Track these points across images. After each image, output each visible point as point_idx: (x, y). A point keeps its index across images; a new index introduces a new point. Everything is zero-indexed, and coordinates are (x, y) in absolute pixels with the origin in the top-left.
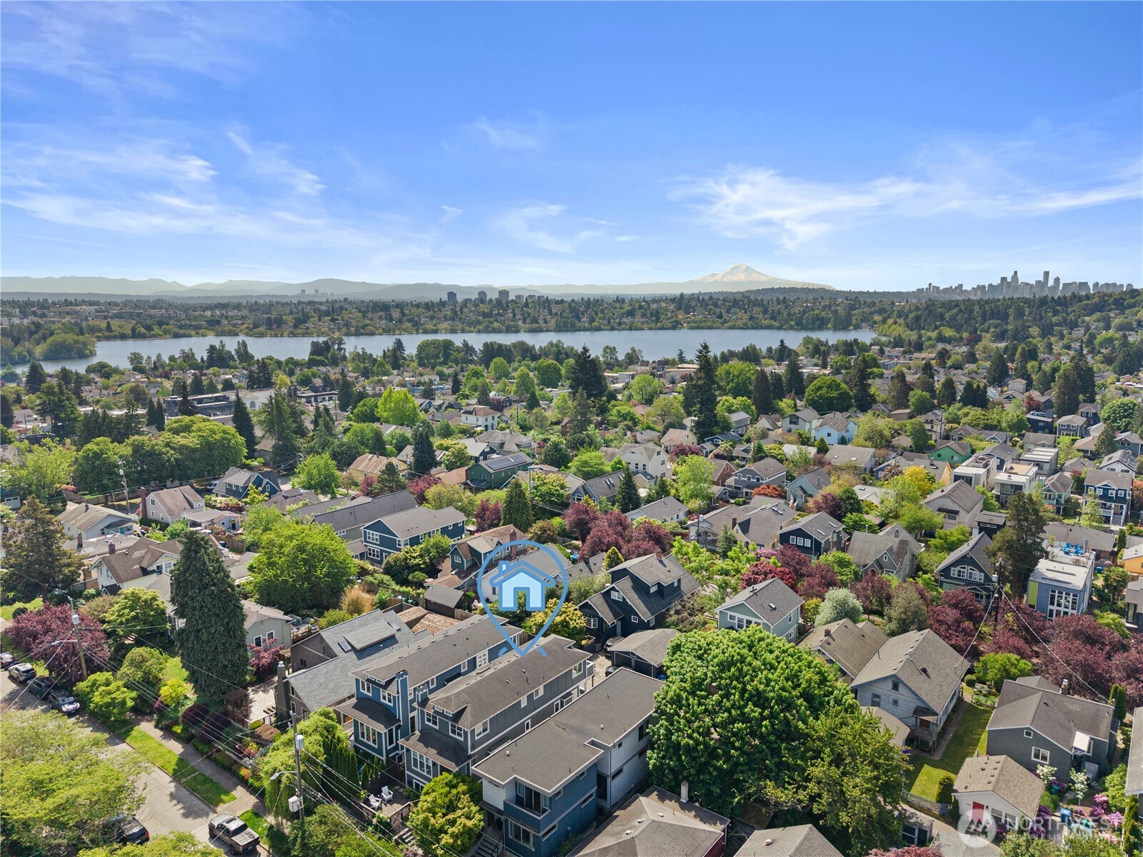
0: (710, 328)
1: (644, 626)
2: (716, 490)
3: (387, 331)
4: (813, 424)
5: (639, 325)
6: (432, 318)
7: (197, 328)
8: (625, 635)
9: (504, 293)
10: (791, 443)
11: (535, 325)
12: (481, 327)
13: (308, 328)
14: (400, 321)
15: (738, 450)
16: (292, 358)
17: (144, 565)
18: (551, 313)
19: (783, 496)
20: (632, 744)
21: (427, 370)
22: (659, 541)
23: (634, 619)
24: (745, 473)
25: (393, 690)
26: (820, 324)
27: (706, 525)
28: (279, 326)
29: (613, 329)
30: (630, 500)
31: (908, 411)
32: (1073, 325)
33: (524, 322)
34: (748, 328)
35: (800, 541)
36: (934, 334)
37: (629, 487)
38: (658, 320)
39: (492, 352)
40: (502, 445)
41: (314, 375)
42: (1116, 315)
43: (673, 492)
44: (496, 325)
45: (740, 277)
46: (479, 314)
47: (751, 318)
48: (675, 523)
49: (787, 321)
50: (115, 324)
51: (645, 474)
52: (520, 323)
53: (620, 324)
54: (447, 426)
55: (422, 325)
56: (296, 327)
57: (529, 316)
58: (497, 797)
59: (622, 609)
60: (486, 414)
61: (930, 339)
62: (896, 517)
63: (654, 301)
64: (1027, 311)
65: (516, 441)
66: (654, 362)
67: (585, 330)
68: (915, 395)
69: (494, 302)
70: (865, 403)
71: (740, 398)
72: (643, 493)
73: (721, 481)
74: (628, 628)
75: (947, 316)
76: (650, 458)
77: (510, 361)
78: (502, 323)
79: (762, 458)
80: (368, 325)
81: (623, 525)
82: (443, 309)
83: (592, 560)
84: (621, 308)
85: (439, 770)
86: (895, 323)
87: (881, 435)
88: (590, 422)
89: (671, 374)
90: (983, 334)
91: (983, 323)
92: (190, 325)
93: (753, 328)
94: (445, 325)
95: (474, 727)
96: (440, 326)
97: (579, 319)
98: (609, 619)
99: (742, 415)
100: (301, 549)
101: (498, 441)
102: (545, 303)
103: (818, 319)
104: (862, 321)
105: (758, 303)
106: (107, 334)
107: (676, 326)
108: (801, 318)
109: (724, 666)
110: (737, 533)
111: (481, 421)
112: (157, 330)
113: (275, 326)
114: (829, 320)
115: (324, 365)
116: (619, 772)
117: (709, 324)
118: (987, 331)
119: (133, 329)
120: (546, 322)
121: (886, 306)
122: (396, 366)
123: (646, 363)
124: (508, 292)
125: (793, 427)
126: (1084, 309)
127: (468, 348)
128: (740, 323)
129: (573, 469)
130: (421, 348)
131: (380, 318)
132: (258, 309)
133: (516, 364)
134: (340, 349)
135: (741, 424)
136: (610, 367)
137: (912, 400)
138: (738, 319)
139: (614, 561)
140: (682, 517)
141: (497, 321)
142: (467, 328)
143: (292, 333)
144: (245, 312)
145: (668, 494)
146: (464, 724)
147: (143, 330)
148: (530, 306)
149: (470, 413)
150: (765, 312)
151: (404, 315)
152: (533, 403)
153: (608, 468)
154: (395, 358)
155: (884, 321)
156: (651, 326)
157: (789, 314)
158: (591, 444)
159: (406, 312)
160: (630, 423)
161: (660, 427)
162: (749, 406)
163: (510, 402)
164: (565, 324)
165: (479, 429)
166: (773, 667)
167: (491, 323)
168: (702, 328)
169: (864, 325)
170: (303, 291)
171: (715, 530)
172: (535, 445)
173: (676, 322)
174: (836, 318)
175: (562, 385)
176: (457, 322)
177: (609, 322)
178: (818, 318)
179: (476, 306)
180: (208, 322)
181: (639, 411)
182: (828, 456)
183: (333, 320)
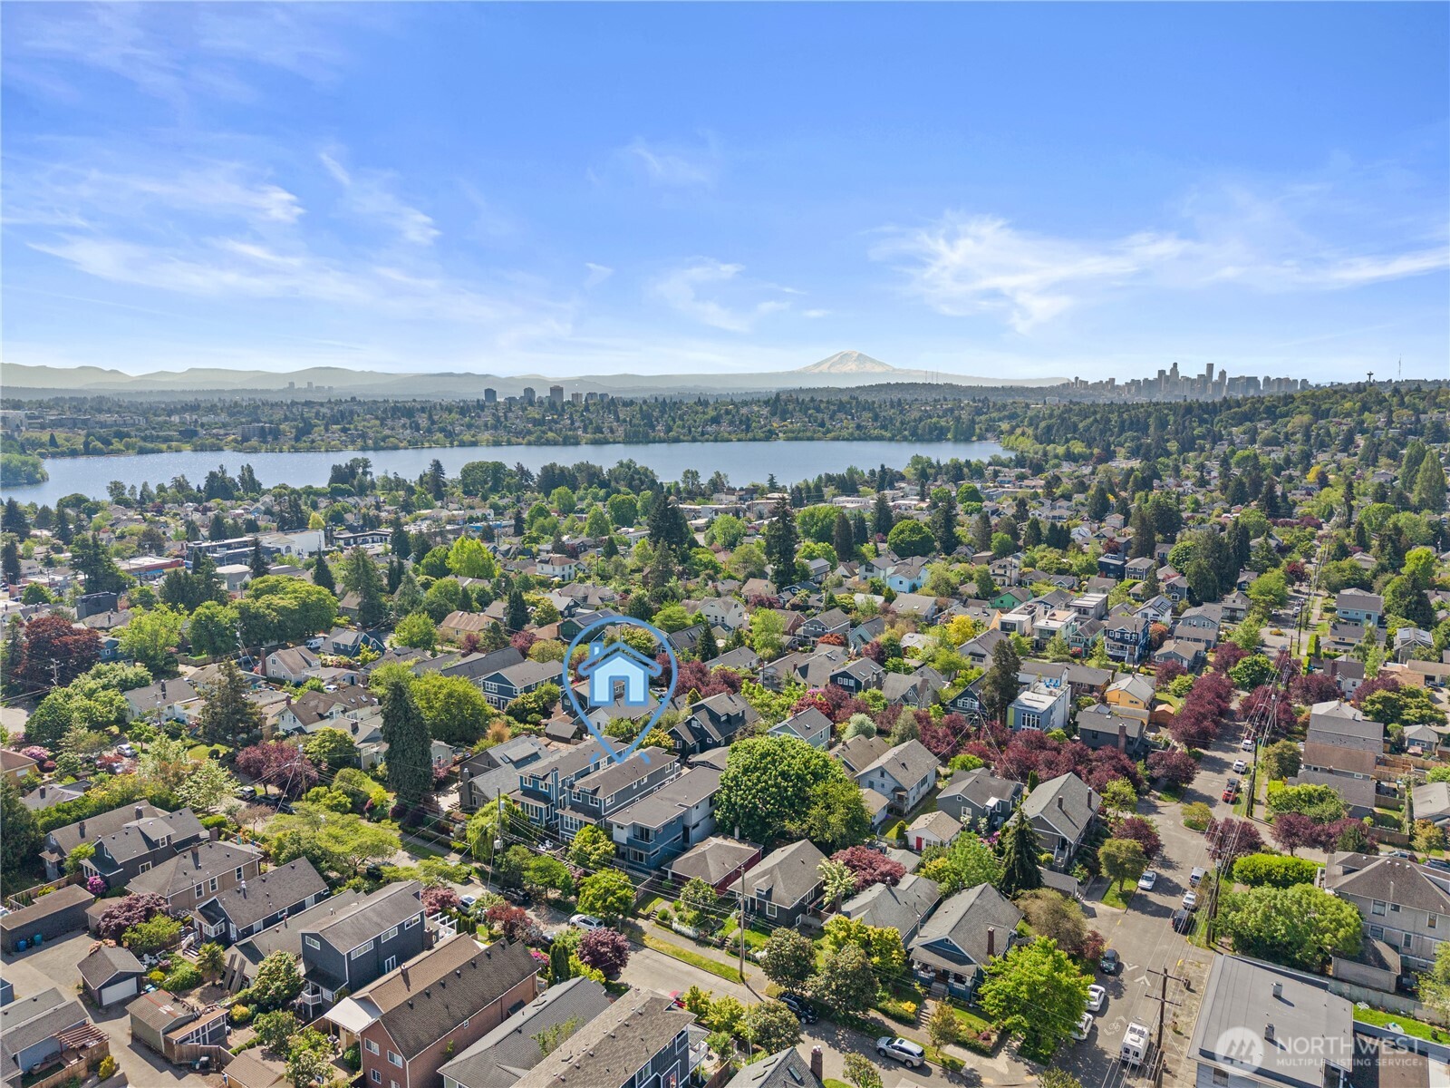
0: (811, 439)
1: (717, 745)
2: (786, 639)
3: (414, 444)
4: (889, 572)
5: (726, 435)
6: (469, 426)
7: (167, 440)
8: (702, 751)
9: (557, 391)
10: (862, 592)
11: (599, 436)
12: (532, 438)
13: (313, 441)
14: (429, 431)
15: (813, 600)
16: (310, 487)
17: (321, 711)
18: (617, 419)
19: (845, 644)
20: (705, 807)
21: (477, 500)
22: (732, 684)
23: (709, 741)
24: (812, 623)
25: (549, 781)
26: (937, 435)
27: (772, 671)
28: (276, 438)
29: (694, 440)
30: (710, 651)
31: (990, 553)
32: (1217, 439)
33: (585, 431)
34: (855, 439)
35: (846, 682)
36: (1061, 450)
37: (709, 639)
38: (748, 429)
39: (553, 477)
40: (585, 598)
41: (346, 510)
42: (1267, 425)
43: (748, 642)
44: (550, 435)
45: (851, 367)
46: (529, 420)
47: (859, 427)
48: (747, 670)
49: (900, 432)
50: (60, 435)
51: (724, 626)
52: (580, 432)
53: (703, 434)
54: (527, 579)
55: (457, 435)
56: (297, 439)
57: (591, 423)
58: (622, 836)
59: (700, 734)
60: (562, 564)
61: (1056, 456)
62: (933, 661)
63: (745, 403)
64: (1171, 418)
65: (599, 594)
66: (742, 489)
67: (661, 441)
68: (998, 537)
69: (546, 402)
70: (950, 545)
71: (821, 544)
72: (721, 643)
73: (791, 631)
74: (704, 748)
75: (1081, 426)
76: (728, 610)
77: (574, 488)
78: (559, 432)
79: (833, 607)
80: (389, 437)
81: (703, 672)
82: (482, 414)
83: (677, 700)
84: (704, 413)
85: (582, 824)
86: (1023, 434)
87: (947, 583)
88: (671, 573)
89: (759, 507)
90: (1118, 449)
91: (1120, 435)
92: (158, 437)
93: (860, 439)
94: (486, 436)
95: (605, 798)
96: (480, 437)
97: (653, 427)
98: (691, 741)
99: (822, 562)
100: (450, 695)
101: (581, 595)
102: (611, 405)
103: (936, 429)
104: (987, 430)
105: (868, 407)
106: (51, 450)
107: (770, 436)
108: (916, 427)
109: (764, 756)
110: (797, 676)
111: (558, 570)
112: (117, 445)
113: (270, 439)
114: (948, 430)
115: (350, 494)
116: (697, 825)
117: (809, 434)
118: (1122, 446)
119: (86, 444)
120: (612, 431)
121: (1018, 411)
122: (439, 495)
123: (731, 491)
124: (561, 390)
125: (869, 574)
126: (1233, 419)
127: (523, 473)
128: (845, 433)
129: (657, 623)
130: (467, 472)
131: (404, 426)
132: (239, 412)
133: (581, 492)
134: (365, 473)
135: (820, 571)
136: (692, 495)
137: (994, 543)
138: (842, 428)
139: (694, 699)
140: (754, 664)
141: (551, 430)
142: (514, 440)
143: (293, 447)
144: (224, 417)
145: (743, 644)
146: (599, 796)
147: (99, 445)
148: (592, 409)
149: (546, 562)
150: (876, 418)
151: (433, 423)
152: (611, 550)
153: (690, 622)
154: (435, 484)
155: (1011, 432)
156: (740, 436)
157: (902, 423)
158: (673, 597)
159: (436, 418)
160: (711, 572)
161: (741, 576)
162: (830, 552)
163: (584, 548)
164: (636, 434)
165: (556, 579)
166: (793, 757)
167: (544, 432)
168: (801, 439)
169: (989, 435)
170: (292, 384)
171: (779, 674)
172: (617, 598)
173: (770, 431)
174: (956, 427)
175: (639, 523)
176: (501, 432)
177: (690, 431)
178: (935, 427)
179: (524, 409)
180: (180, 432)
181: (721, 558)
182: (893, 605)
183: (344, 430)
